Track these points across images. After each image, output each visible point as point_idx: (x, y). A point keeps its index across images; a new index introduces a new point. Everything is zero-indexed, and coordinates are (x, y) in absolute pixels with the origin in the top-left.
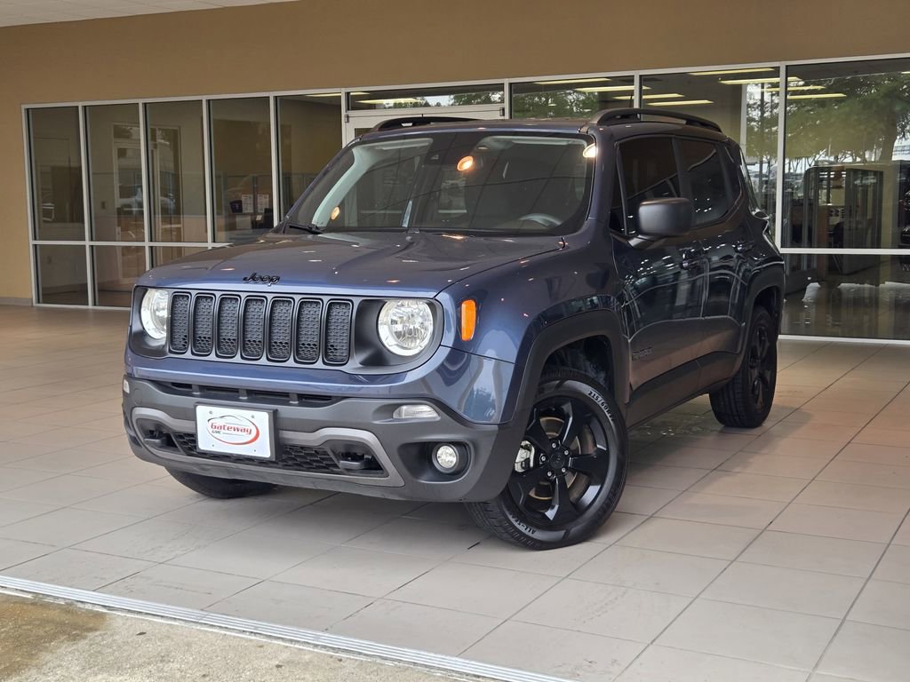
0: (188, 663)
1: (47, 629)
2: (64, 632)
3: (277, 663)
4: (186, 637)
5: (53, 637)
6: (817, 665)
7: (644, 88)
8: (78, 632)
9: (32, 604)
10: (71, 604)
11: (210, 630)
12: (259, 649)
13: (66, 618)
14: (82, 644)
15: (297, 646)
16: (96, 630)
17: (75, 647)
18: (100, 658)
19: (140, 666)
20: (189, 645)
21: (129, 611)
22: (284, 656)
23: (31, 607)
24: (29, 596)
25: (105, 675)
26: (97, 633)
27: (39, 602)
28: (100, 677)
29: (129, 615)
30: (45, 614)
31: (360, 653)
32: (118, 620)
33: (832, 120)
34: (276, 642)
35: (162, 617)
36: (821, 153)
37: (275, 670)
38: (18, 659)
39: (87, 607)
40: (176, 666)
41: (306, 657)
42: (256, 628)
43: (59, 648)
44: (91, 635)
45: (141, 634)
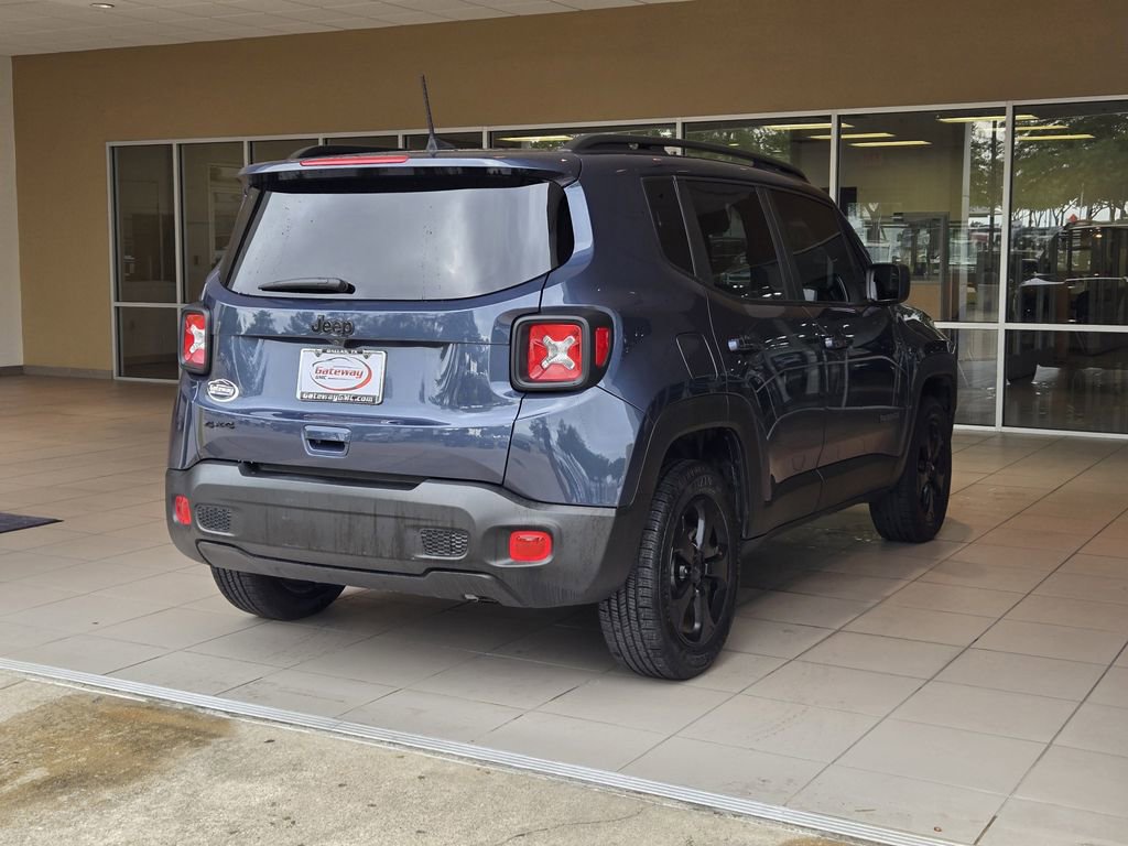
0: (323, 772)
1: (167, 734)
2: (185, 738)
3: (419, 774)
4: (319, 745)
5: (175, 742)
6: (1016, 789)
7: (843, 125)
8: (200, 738)
9: (148, 708)
10: (190, 710)
11: (344, 739)
12: (399, 760)
13: (184, 723)
14: (207, 750)
15: (440, 758)
16: (220, 736)
17: (198, 753)
18: (227, 765)
19: (271, 773)
20: (323, 754)
21: (255, 718)
22: (427, 767)
23: (146, 711)
24: (144, 700)
25: (233, 782)
26: (222, 740)
27: (154, 706)
28: (228, 783)
29: (254, 722)
30: (164, 719)
31: (510, 767)
32: (243, 726)
33: (1082, 164)
34: (417, 753)
35: (291, 724)
36: (1071, 203)
37: (418, 780)
38: (138, 764)
39: (208, 712)
40: (309, 774)
41: (451, 769)
42: (395, 738)
43: (182, 753)
44: (215, 741)
45: (269, 741)
